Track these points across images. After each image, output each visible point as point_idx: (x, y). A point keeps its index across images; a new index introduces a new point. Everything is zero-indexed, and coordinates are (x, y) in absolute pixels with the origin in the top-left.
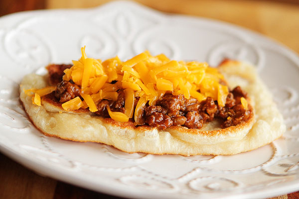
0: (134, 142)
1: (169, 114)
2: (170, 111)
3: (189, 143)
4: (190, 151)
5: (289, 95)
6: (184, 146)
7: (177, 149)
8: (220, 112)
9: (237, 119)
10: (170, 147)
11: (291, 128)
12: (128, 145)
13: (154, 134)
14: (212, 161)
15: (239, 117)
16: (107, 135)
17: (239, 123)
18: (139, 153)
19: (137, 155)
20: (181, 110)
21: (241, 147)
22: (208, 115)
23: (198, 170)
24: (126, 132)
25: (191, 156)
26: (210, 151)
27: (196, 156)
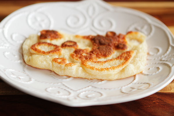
0: (63, 71)
3: (90, 74)
4: (90, 77)
6: (87, 75)
11: (149, 69)
13: (73, 68)
14: (100, 83)
19: (66, 77)
21: (116, 77)
23: (90, 87)
24: (60, 66)
25: (91, 79)
26: (100, 78)
27: (94, 80)
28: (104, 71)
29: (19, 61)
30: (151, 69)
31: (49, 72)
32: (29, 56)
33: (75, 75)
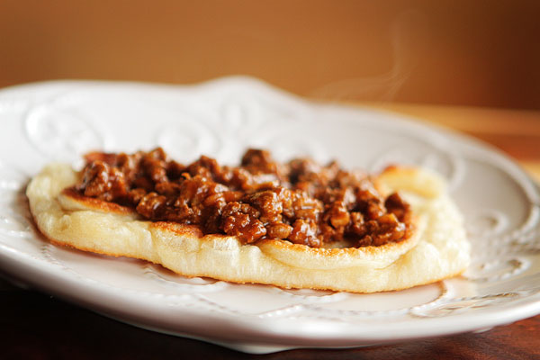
0: (194, 258)
1: (262, 219)
2: (263, 213)
3: (290, 266)
4: (291, 280)
5: (494, 222)
6: (281, 270)
7: (268, 274)
8: (353, 224)
9: (381, 237)
10: (255, 269)
11: (483, 266)
12: (184, 262)
13: (230, 246)
14: (327, 298)
15: (384, 233)
16: (150, 243)
17: (384, 243)
18: (204, 278)
19: (201, 280)
20: (283, 214)
21: (382, 282)
22: (333, 228)
23: (298, 308)
24: (183, 241)
25: (294, 289)
26: (327, 282)
27: (303, 291)
28: (341, 254)
29: (22, 234)
30: (488, 267)
31: (136, 268)
32: (59, 217)
33: (238, 273)
